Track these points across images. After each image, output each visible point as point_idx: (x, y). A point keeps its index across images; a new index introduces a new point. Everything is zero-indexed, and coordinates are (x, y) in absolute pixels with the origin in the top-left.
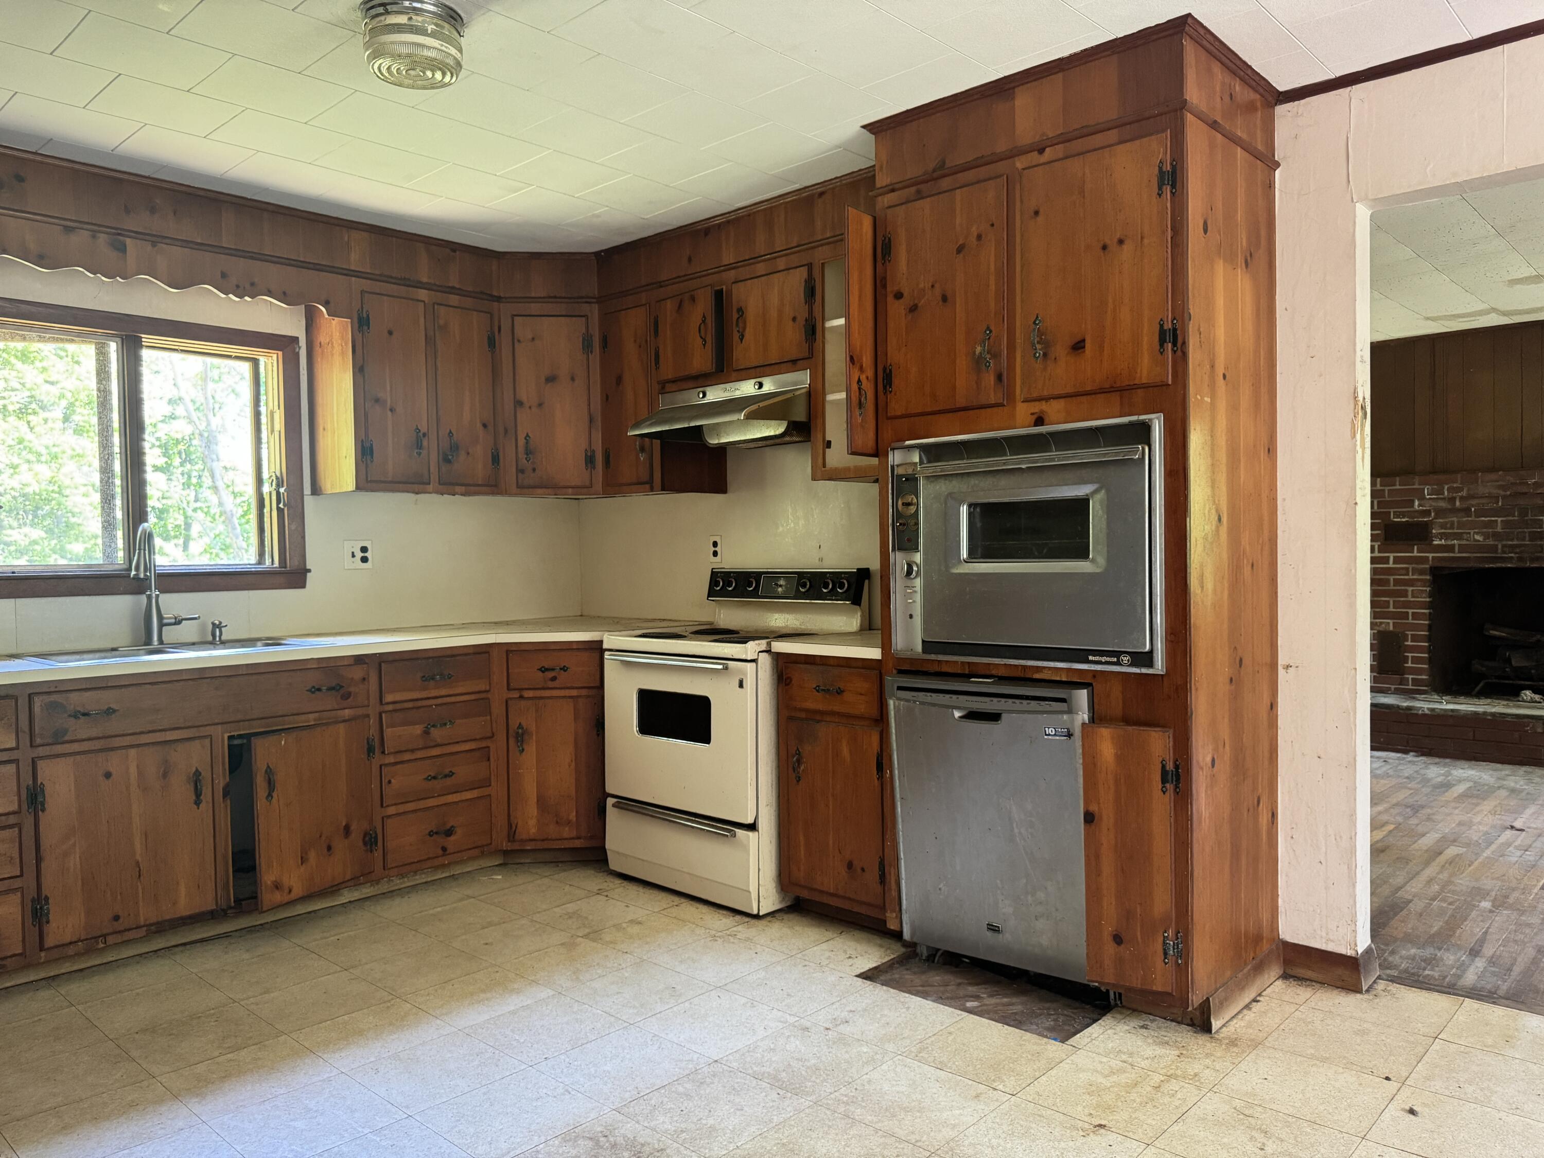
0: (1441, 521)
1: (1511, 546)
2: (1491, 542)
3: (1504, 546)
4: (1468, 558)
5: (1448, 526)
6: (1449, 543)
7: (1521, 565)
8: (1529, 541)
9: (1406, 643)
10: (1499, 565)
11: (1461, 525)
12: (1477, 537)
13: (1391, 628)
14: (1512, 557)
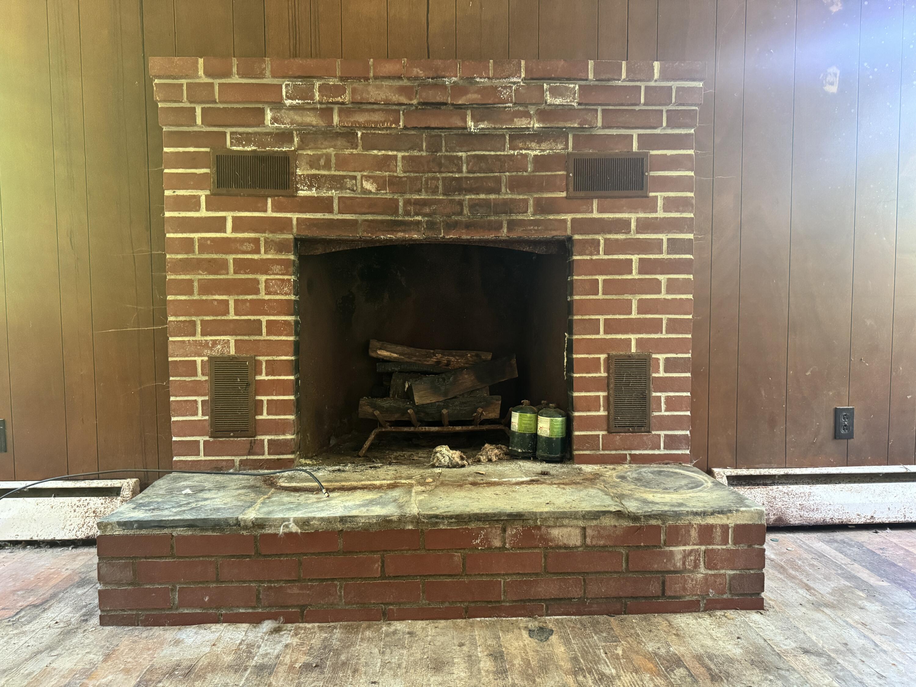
0: (310, 152)
1: (417, 202)
2: (387, 194)
3: (408, 202)
4: (354, 223)
5: (322, 162)
6: (325, 193)
7: (431, 234)
8: (444, 194)
9: (258, 378)
10: (400, 235)
11: (342, 163)
12: (369, 186)
13: (232, 352)
14: (419, 223)
